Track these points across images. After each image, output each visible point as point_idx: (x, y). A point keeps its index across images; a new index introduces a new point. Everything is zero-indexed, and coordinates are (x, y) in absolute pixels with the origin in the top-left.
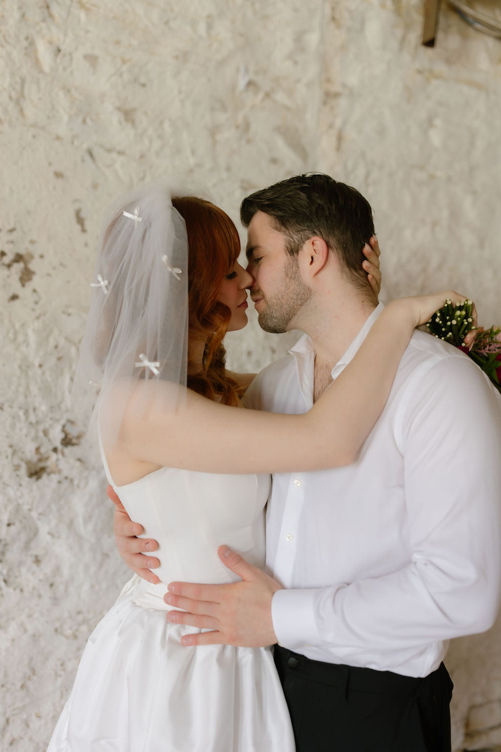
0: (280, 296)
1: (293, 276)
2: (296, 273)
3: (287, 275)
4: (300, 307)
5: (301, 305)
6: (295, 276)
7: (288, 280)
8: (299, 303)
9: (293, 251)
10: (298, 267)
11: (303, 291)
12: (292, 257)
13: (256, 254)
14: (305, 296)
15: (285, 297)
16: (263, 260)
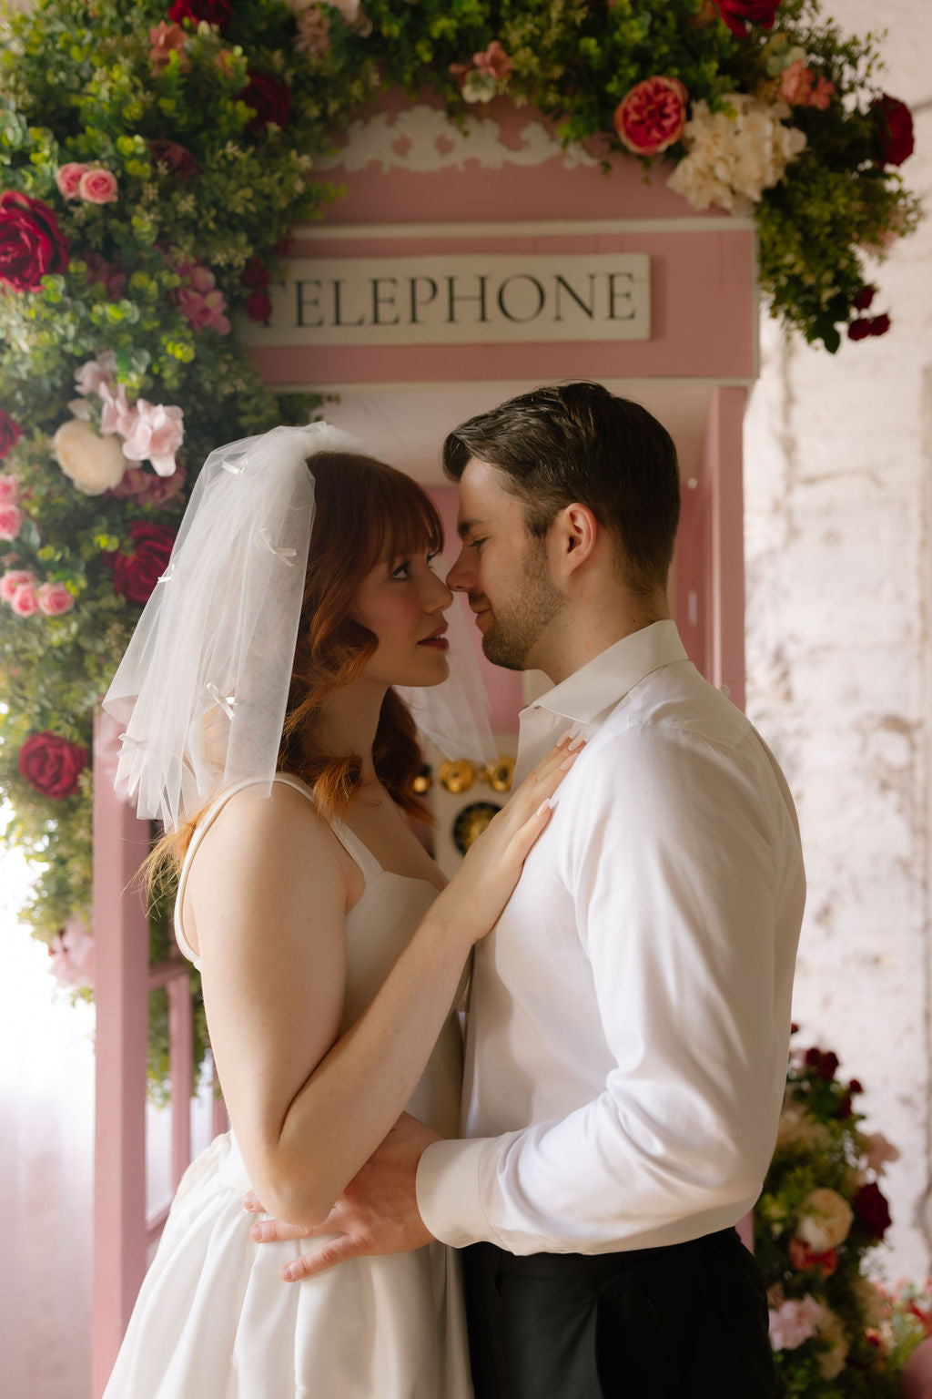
0: (514, 609)
1: (537, 573)
2: (542, 567)
3: (527, 572)
4: (542, 627)
5: (545, 624)
6: (540, 573)
7: (528, 579)
8: (543, 619)
9: (540, 528)
10: (547, 558)
11: (550, 599)
12: (536, 538)
13: (477, 531)
14: (551, 606)
15: (521, 609)
16: (487, 542)
